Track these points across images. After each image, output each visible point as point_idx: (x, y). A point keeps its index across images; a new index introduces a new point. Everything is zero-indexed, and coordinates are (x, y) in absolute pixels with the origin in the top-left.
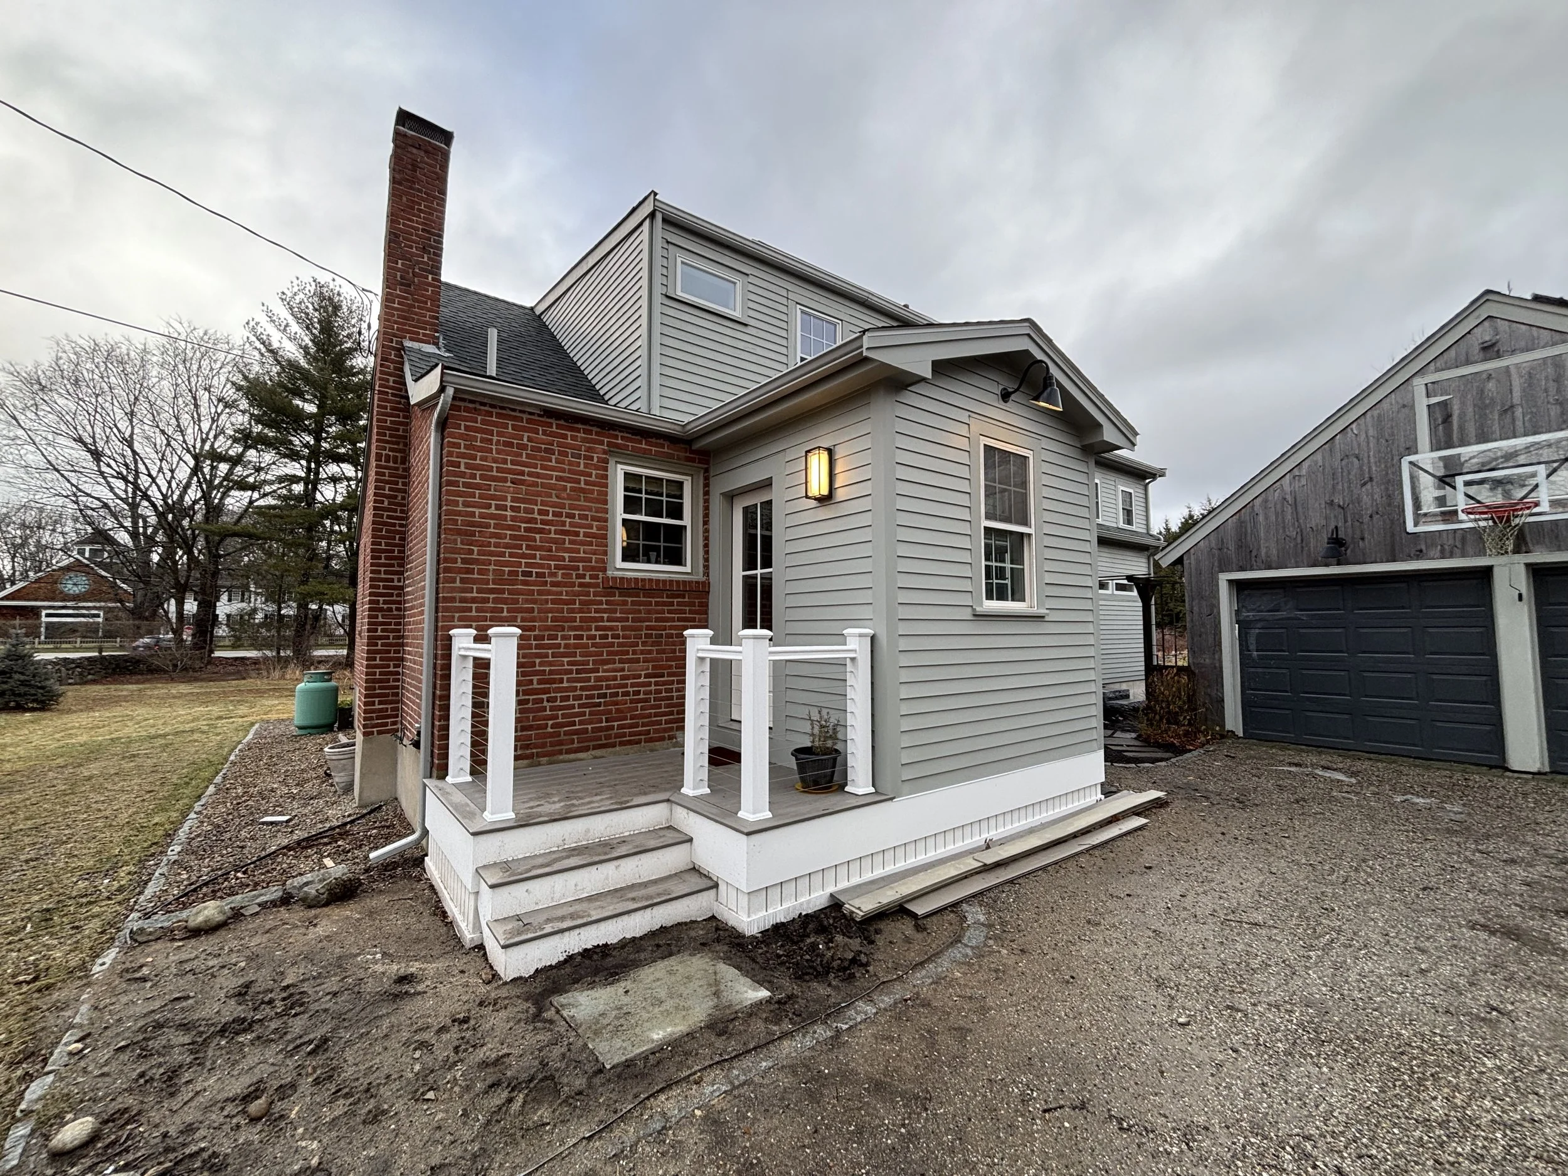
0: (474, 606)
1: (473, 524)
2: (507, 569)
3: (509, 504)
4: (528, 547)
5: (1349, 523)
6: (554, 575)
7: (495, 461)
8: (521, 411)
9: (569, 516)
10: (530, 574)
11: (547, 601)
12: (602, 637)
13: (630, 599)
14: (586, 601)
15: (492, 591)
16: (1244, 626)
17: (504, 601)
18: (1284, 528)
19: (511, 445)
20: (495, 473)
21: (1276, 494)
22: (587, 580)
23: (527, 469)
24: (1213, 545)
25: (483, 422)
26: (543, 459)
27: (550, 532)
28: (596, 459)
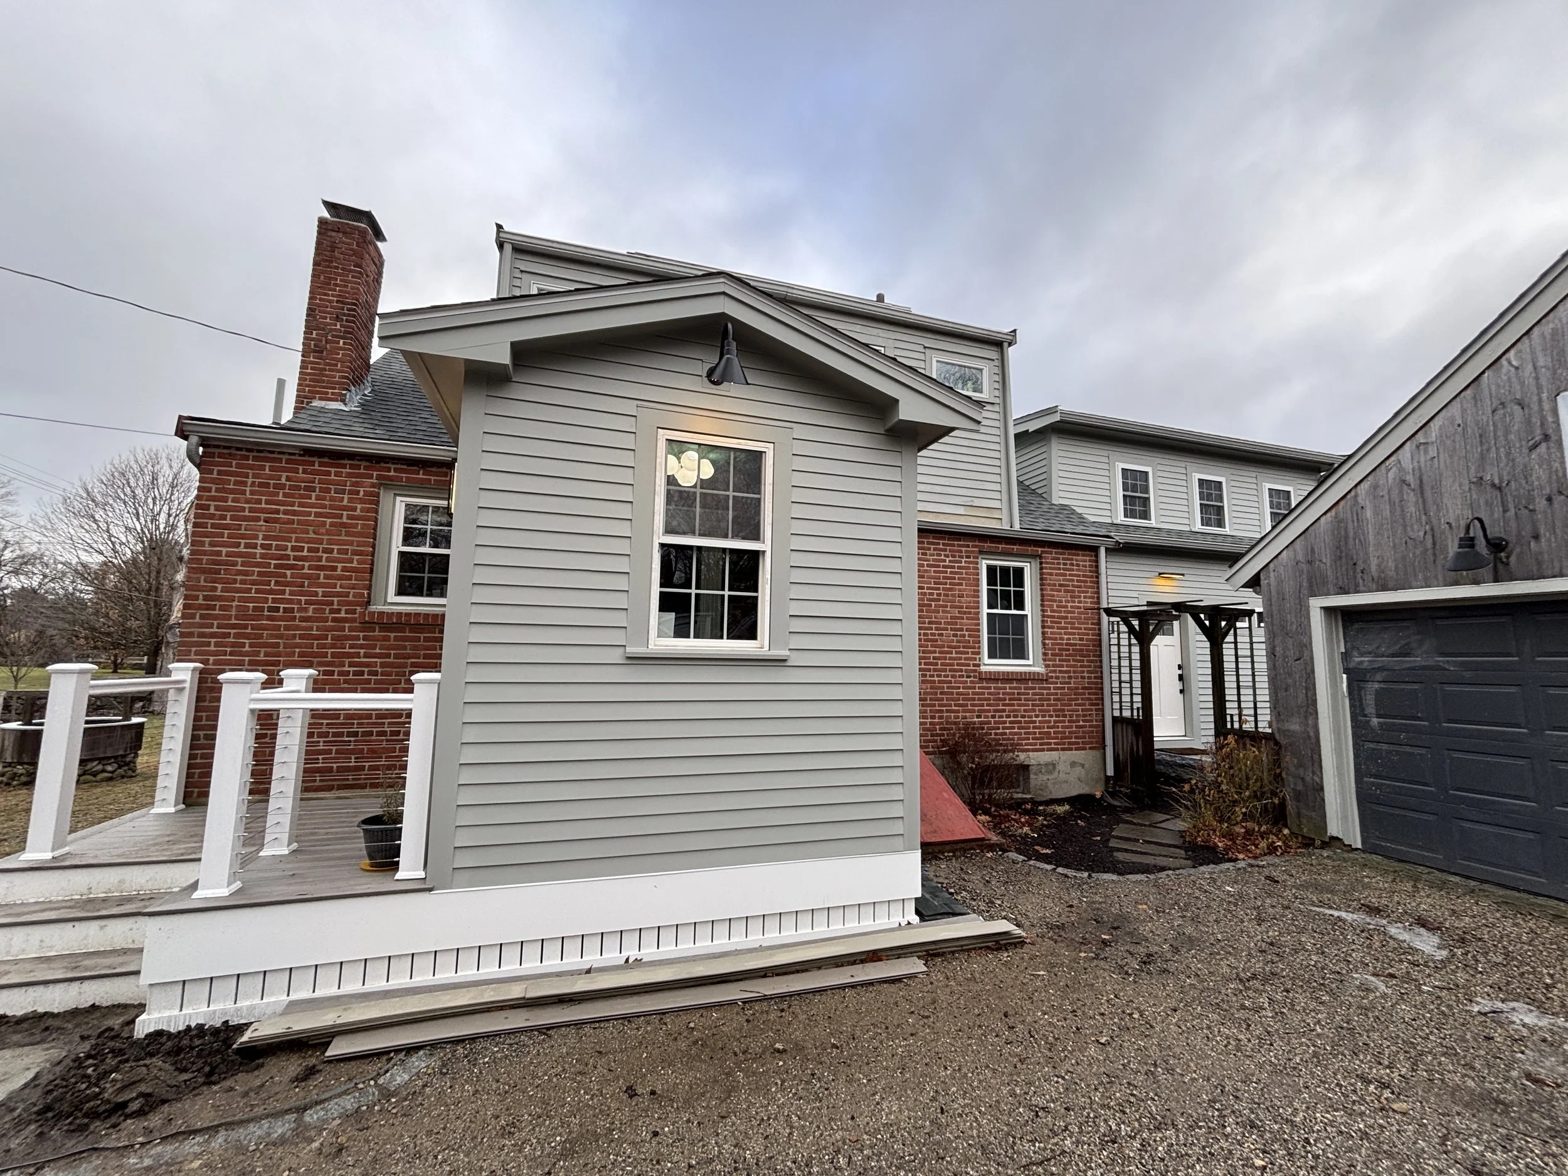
0: (213, 640)
1: (219, 563)
2: (251, 605)
3: (260, 542)
4: (277, 583)
5: (1512, 511)
6: (306, 610)
7: (247, 501)
8: (280, 453)
9: (325, 551)
10: (277, 609)
11: (294, 636)
12: (355, 673)
13: (392, 635)
14: (339, 636)
15: (233, 626)
16: (1357, 678)
17: (247, 636)
18: (1405, 527)
19: (267, 485)
20: (247, 513)
21: (1391, 475)
22: (343, 615)
23: (282, 508)
24: (1300, 557)
25: (238, 466)
26: (302, 497)
27: (303, 567)
28: (362, 493)
